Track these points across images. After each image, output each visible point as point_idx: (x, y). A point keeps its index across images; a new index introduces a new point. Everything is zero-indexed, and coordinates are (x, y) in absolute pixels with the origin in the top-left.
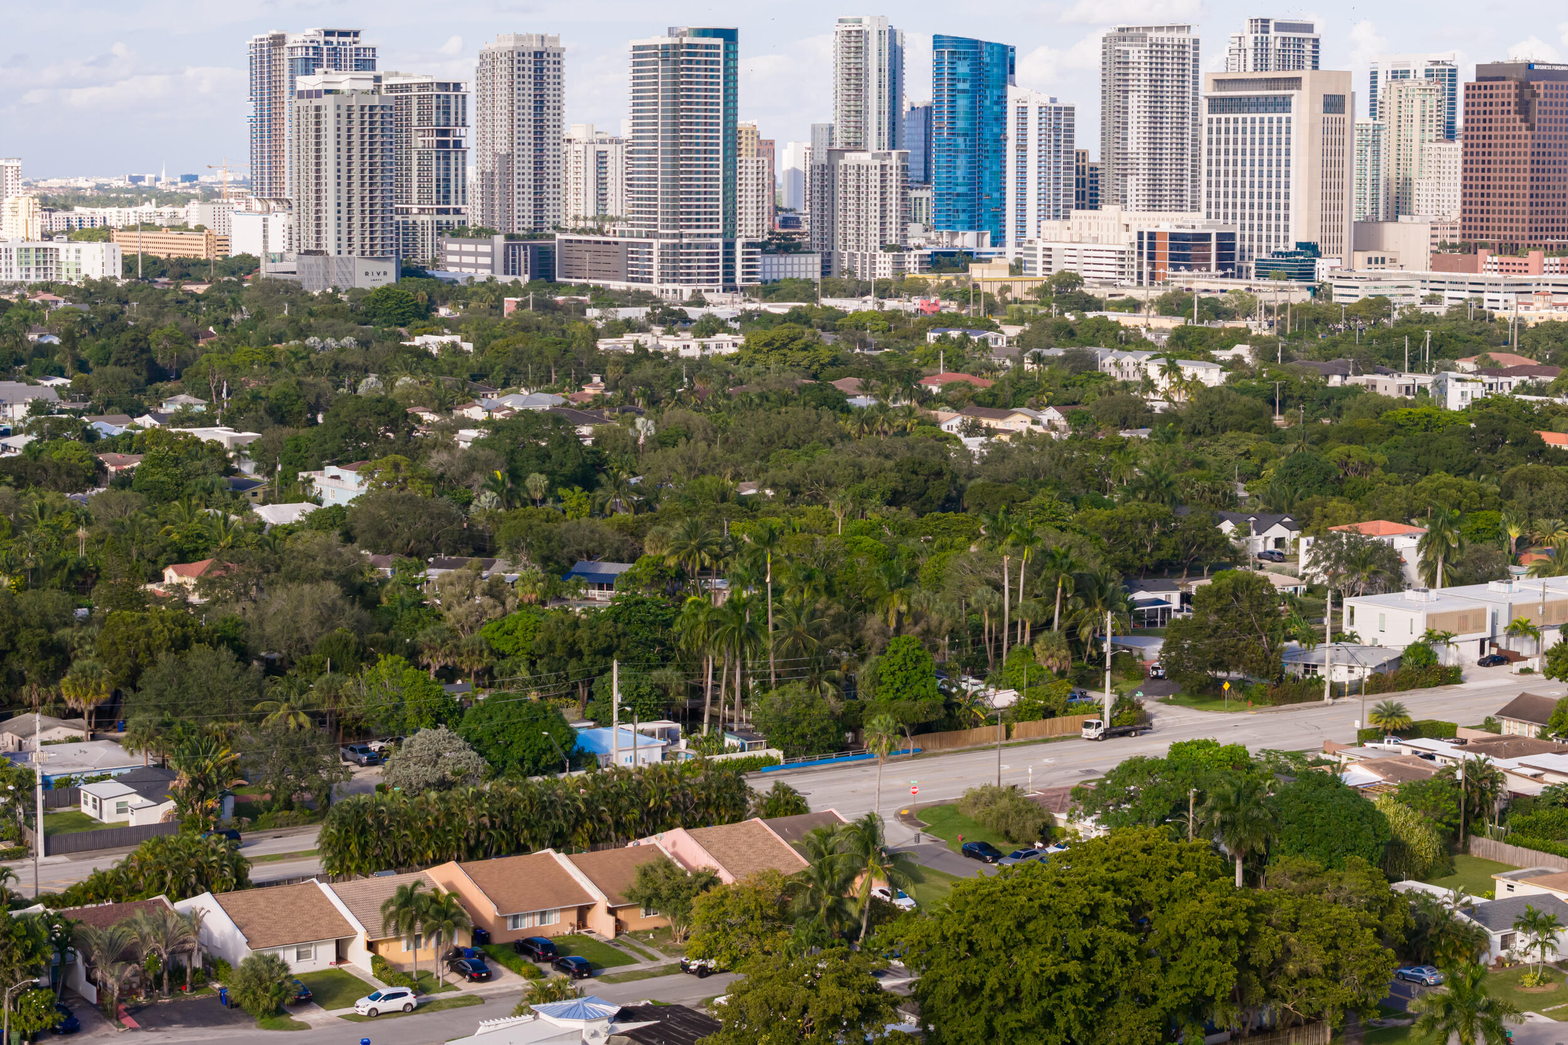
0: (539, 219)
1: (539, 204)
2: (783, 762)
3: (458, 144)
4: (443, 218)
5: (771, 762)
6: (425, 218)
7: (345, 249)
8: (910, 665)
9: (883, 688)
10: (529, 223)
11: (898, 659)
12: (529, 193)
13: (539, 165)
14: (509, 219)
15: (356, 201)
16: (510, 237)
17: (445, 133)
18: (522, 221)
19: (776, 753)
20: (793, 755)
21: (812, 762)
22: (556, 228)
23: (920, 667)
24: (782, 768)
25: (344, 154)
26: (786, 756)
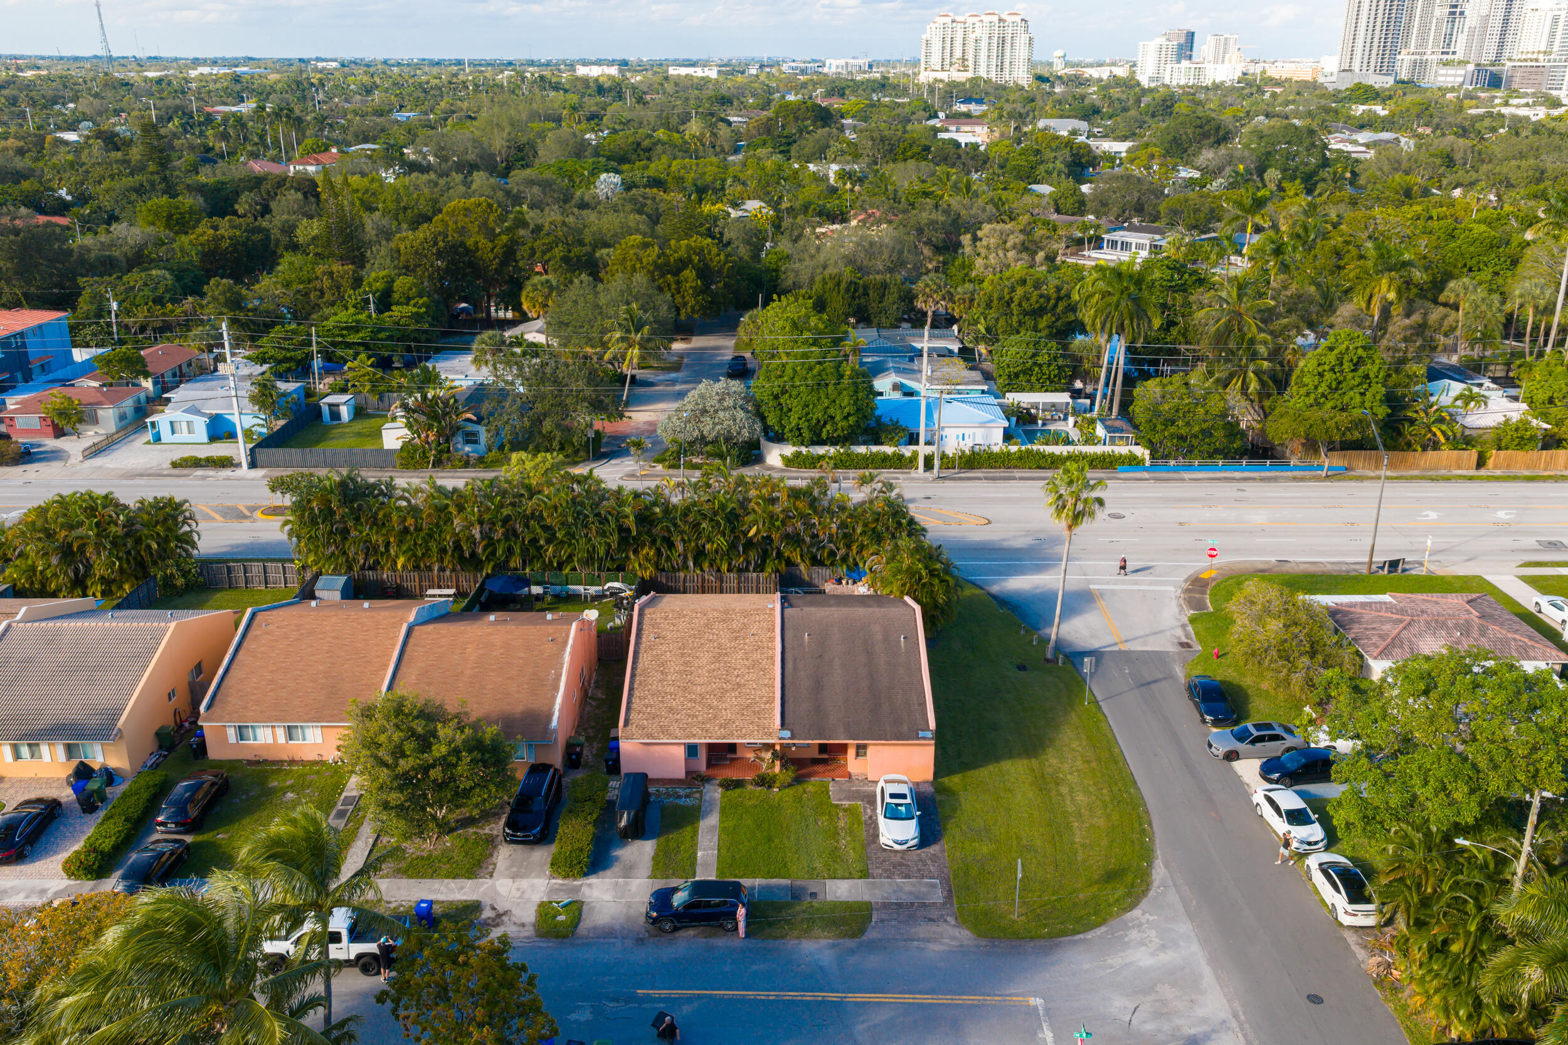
0: (1499, 54)
1: (1501, 45)
2: (1148, 463)
3: (1462, 13)
4: (1445, 57)
5: (1133, 461)
6: (1434, 57)
7: (1365, 68)
8: (1347, 366)
9: (1303, 391)
10: (1492, 57)
11: (1332, 357)
12: (1496, 38)
13: (1506, 21)
14: (1480, 55)
15: (1376, 40)
16: (1478, 65)
17: (1456, 6)
18: (1488, 55)
19: (1142, 452)
20: (1166, 457)
21: (1189, 467)
22: (1510, 59)
23: (1362, 370)
24: (1146, 470)
25: (1373, 12)
26: (1153, 456)
